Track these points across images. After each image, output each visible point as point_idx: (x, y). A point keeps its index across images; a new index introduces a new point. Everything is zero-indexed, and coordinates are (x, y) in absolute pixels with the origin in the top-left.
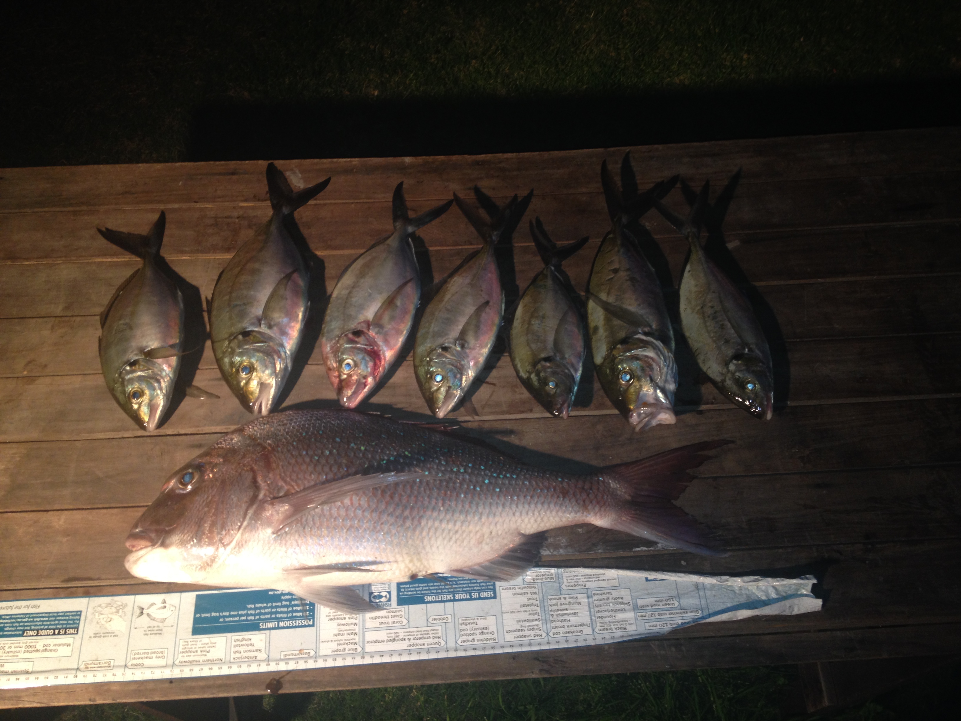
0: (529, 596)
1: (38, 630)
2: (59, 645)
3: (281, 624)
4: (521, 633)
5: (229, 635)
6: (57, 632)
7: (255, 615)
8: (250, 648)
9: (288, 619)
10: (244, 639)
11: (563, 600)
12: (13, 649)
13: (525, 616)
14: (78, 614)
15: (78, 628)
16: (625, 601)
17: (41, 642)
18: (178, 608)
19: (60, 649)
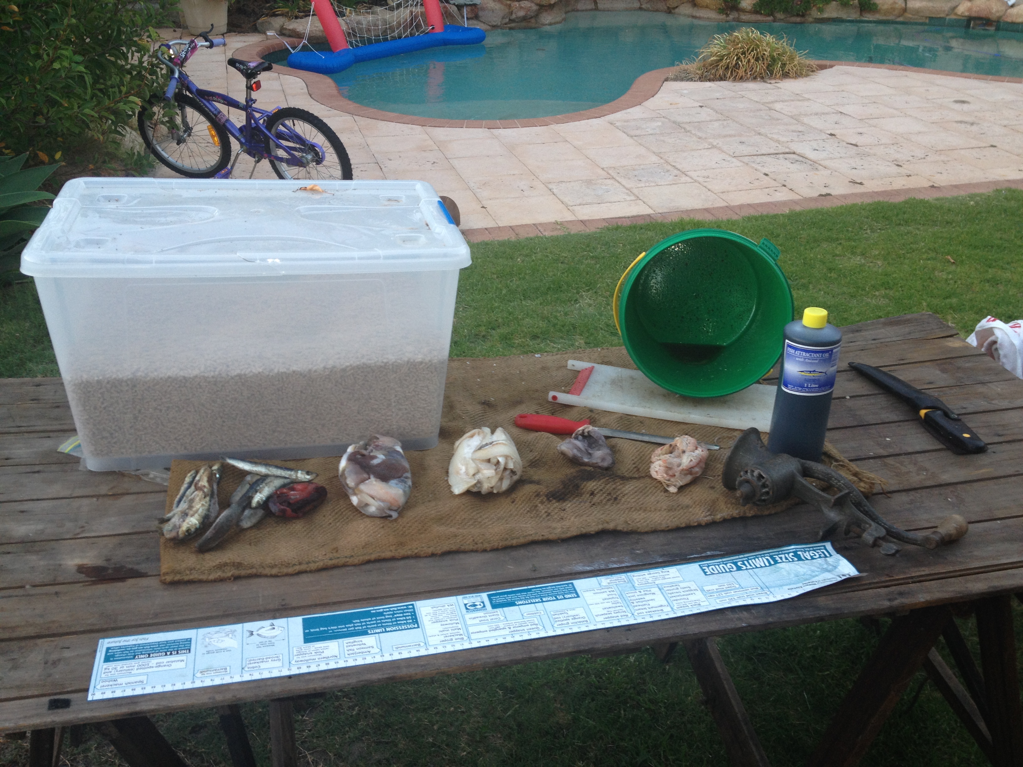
0: (609, 593)
1: (149, 655)
2: (172, 662)
3: (387, 629)
4: (609, 616)
5: (340, 640)
6: (168, 653)
7: (362, 626)
8: (363, 646)
9: (393, 626)
10: (355, 642)
11: (639, 593)
12: (125, 668)
13: (610, 605)
14: (189, 640)
15: (190, 650)
16: (692, 588)
17: (153, 661)
18: (286, 628)
19: (173, 664)
